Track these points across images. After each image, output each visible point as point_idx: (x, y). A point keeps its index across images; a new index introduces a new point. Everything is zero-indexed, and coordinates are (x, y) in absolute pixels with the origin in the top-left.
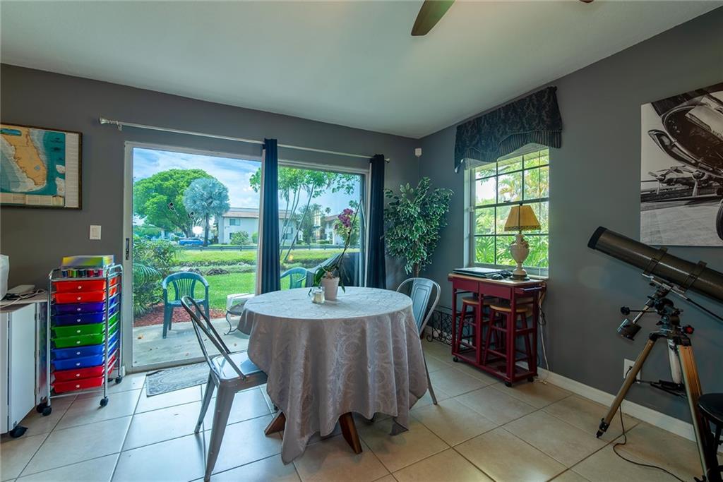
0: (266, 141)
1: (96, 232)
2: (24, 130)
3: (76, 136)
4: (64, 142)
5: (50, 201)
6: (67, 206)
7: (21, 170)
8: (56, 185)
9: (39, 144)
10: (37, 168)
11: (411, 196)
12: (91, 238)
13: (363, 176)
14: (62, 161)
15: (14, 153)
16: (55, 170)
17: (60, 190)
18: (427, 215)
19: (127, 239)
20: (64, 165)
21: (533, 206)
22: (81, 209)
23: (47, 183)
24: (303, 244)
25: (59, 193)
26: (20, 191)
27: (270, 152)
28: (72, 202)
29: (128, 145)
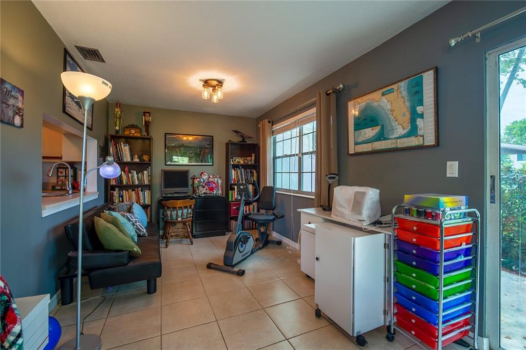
1: (453, 169)
2: (395, 87)
3: (432, 72)
5: (414, 141)
6: (426, 144)
7: (394, 120)
8: (417, 125)
9: (405, 94)
10: (404, 115)
12: (448, 175)
15: (390, 107)
17: (420, 129)
19: (492, 177)
20: (422, 105)
22: (438, 145)
23: (411, 126)
26: (394, 137)
28: (430, 140)
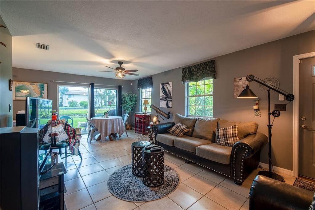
0: (91, 83)
2: (35, 84)
3: (47, 84)
4: (44, 86)
7: (35, 92)
8: (42, 95)
9: (39, 87)
10: (38, 92)
11: (127, 96)
13: (116, 90)
14: (44, 90)
15: (33, 89)
16: (42, 92)
18: (131, 100)
19: (58, 107)
21: (148, 99)
23: (40, 95)
24: (104, 106)
25: (43, 97)
27: (92, 86)
29: (58, 85)
